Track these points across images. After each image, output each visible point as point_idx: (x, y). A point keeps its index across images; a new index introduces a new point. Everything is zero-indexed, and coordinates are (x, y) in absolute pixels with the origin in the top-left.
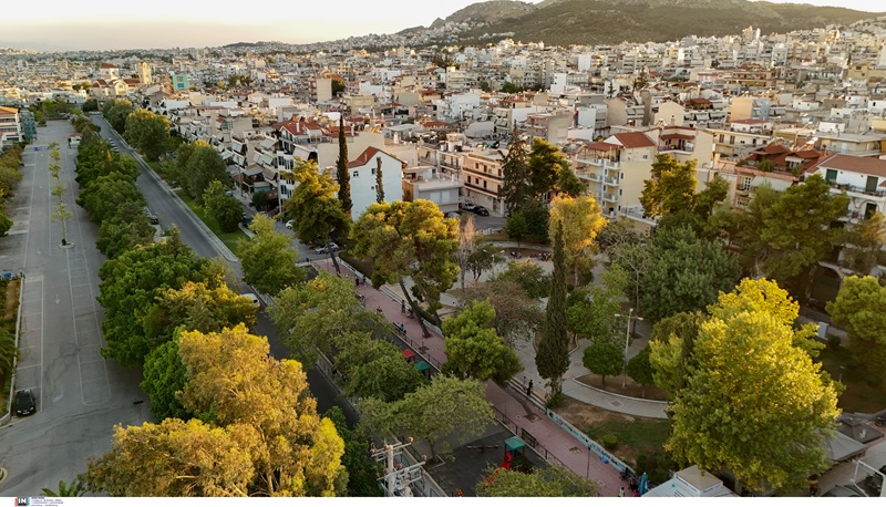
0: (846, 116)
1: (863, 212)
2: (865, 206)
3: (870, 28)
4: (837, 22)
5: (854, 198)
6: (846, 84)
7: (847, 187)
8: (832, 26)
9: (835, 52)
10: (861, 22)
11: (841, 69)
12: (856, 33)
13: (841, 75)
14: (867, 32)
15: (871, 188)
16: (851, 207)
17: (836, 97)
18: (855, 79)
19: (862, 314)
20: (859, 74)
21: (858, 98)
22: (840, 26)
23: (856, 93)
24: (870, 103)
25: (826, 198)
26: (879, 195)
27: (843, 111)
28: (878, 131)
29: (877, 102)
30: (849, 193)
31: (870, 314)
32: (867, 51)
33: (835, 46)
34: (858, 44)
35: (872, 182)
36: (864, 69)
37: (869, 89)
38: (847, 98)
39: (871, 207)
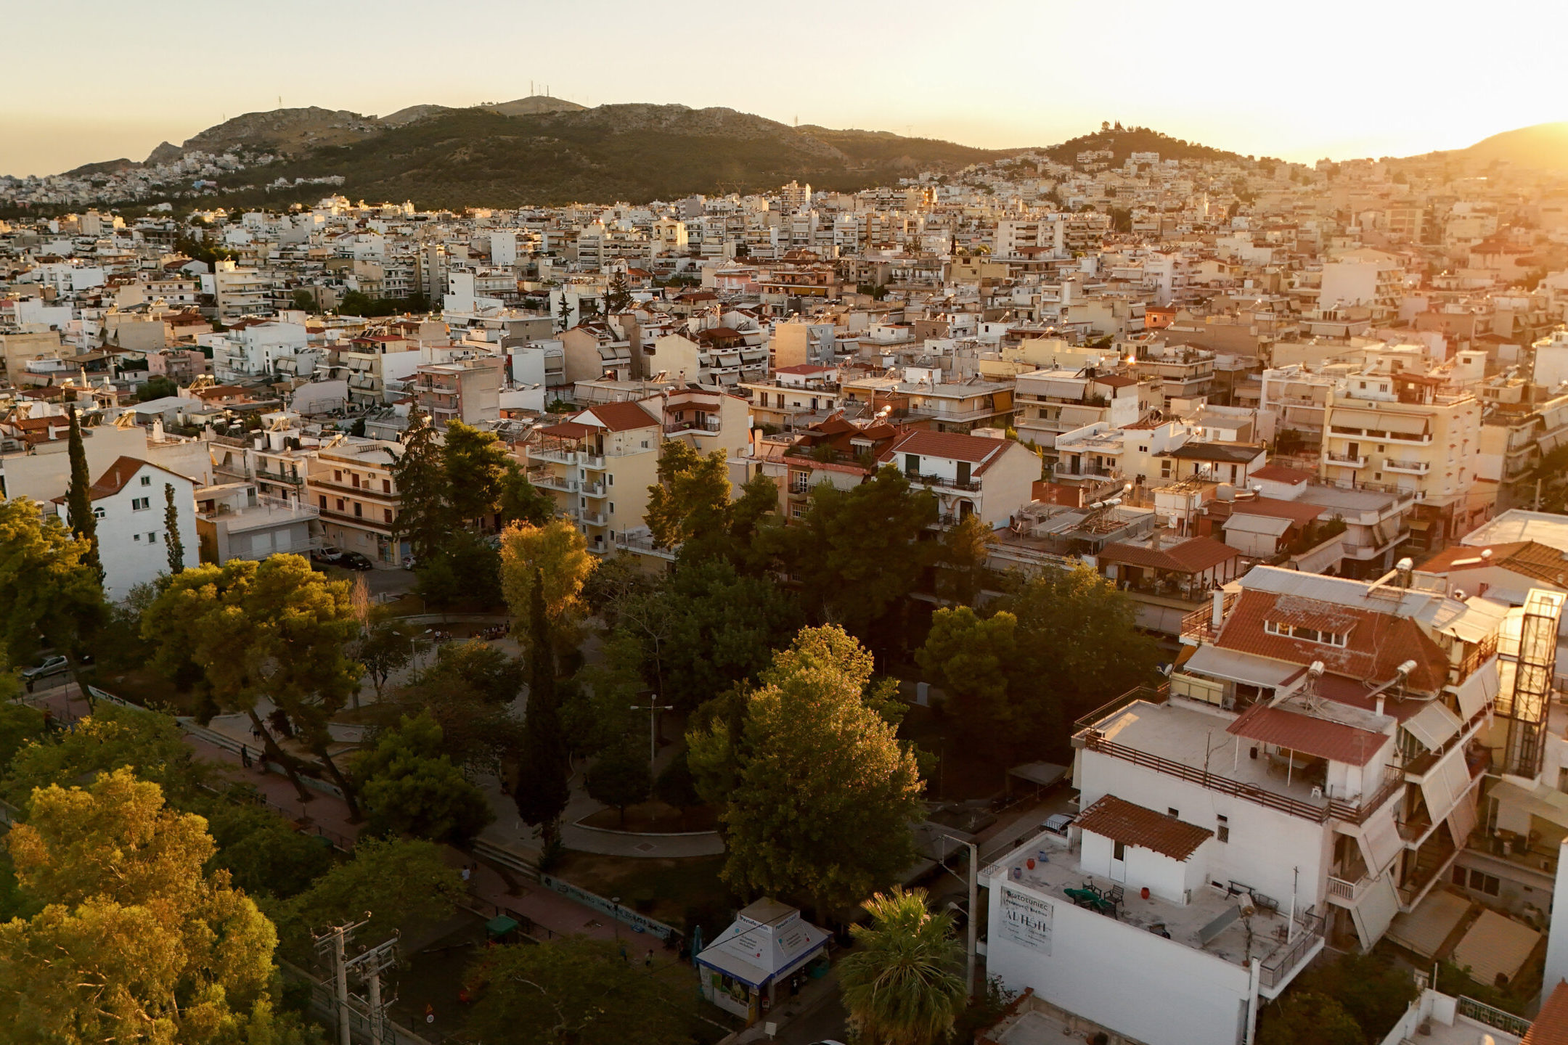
0: (946, 352)
1: (957, 514)
2: (958, 506)
3: (987, 179)
4: (935, 166)
5: (944, 496)
6: (949, 293)
7: (934, 480)
8: (927, 175)
9: (932, 227)
10: (972, 168)
11: (940, 262)
12: (967, 189)
13: (941, 274)
14: (982, 186)
15: (963, 480)
16: (942, 510)
17: (934, 315)
18: (963, 280)
19: (956, 660)
20: (967, 272)
21: (966, 317)
22: (940, 175)
23: (963, 309)
24: (981, 327)
25: (906, 499)
26: (975, 488)
27: (942, 344)
28: (989, 378)
29: (990, 325)
30: (935, 489)
31: (965, 657)
32: (981, 225)
33: (932, 217)
34: (968, 212)
35: (963, 470)
36: (975, 261)
37: (983, 298)
38: (950, 317)
39: (967, 506)
